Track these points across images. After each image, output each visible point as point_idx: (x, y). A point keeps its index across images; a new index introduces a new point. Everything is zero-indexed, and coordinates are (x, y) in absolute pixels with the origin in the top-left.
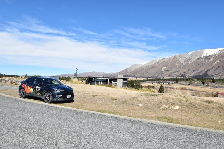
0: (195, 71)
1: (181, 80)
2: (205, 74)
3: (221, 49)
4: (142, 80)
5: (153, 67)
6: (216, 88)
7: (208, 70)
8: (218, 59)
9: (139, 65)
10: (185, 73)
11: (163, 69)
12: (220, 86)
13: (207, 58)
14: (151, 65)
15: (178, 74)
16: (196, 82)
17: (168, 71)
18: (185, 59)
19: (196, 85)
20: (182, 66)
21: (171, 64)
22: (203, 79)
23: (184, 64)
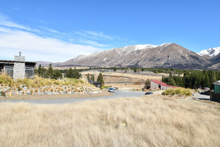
0: (129, 62)
1: (118, 69)
2: (137, 65)
3: (148, 45)
4: (85, 69)
5: (96, 58)
6: (144, 75)
7: (138, 61)
8: (145, 53)
9: (84, 56)
10: (121, 63)
11: (104, 60)
12: (148, 74)
13: (138, 51)
14: (94, 56)
15: (117, 64)
16: (130, 70)
17: (108, 61)
18: (122, 52)
19: (130, 73)
20: (119, 58)
21: (111, 55)
22: (135, 68)
23: (121, 56)
